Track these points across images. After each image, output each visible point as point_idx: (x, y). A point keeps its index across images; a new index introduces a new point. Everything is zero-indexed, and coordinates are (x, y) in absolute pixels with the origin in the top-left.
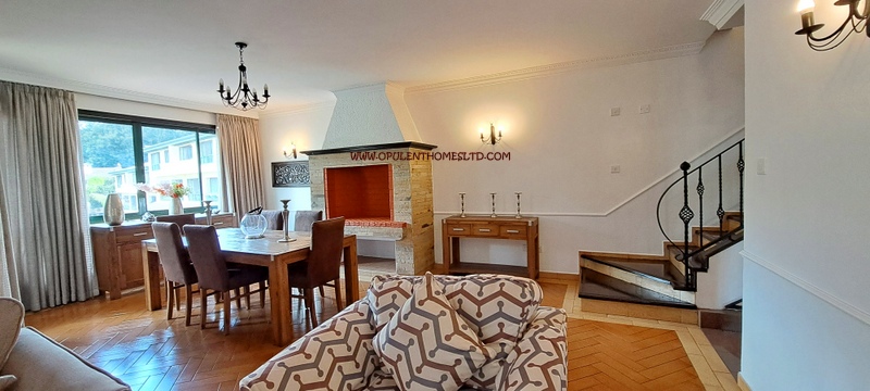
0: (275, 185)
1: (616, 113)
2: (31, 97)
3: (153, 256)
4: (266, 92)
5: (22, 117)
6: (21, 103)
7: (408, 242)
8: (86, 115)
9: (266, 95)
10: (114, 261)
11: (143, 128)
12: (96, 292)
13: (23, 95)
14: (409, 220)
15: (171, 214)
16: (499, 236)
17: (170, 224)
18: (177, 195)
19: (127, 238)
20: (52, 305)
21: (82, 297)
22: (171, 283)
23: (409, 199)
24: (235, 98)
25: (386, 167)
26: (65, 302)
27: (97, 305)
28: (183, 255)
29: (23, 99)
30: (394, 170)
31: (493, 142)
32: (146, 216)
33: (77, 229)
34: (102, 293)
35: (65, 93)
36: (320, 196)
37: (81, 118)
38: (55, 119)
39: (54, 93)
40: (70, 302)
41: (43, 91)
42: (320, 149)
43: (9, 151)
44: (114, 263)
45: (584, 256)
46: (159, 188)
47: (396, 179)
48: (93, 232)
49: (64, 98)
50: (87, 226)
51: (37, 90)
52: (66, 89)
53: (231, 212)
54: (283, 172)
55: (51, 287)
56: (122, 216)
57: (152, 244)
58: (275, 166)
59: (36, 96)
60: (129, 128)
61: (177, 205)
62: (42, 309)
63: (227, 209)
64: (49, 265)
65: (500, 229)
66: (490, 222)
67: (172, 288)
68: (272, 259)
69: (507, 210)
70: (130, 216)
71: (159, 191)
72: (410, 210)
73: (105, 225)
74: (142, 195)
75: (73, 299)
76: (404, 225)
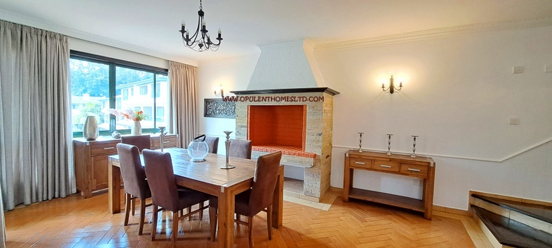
0: (206, 115)
1: (518, 71)
2: (35, 38)
3: (116, 170)
4: (220, 35)
5: (27, 52)
6: (27, 42)
7: (316, 170)
8: (75, 54)
9: (219, 38)
10: (88, 169)
11: (117, 67)
12: (74, 191)
13: (29, 35)
14: (319, 152)
15: (132, 134)
16: (399, 173)
17: (131, 146)
18: (138, 119)
19: (99, 151)
20: (40, 200)
21: (63, 195)
22: (129, 195)
23: (320, 135)
24: (192, 40)
25: (302, 106)
26: (50, 198)
27: (74, 202)
28: (140, 174)
29: (29, 38)
30: (308, 110)
31: (392, 91)
32: (115, 134)
33: (62, 142)
34: (78, 192)
35: (62, 37)
36: (242, 127)
37: (72, 57)
38: (52, 56)
39: (53, 36)
40: (54, 197)
41: (44, 34)
42: (245, 89)
43: (15, 78)
44: (87, 170)
45: (475, 195)
46: (125, 113)
47: (310, 116)
48: (75, 144)
49: (60, 40)
50: (71, 139)
51: (40, 33)
52: (61, 33)
53: (174, 134)
54: (212, 106)
55: (40, 186)
56: (97, 133)
57: (116, 159)
58: (207, 101)
59: (39, 37)
60: (106, 67)
61: (138, 126)
62: (32, 203)
63: (172, 132)
64: (40, 169)
65: (400, 166)
66: (391, 160)
67: (129, 199)
68: (223, 191)
69: (402, 149)
70: (103, 133)
71: (125, 115)
72: (320, 144)
73: (83, 140)
74: (113, 117)
75: (57, 196)
76: (315, 156)
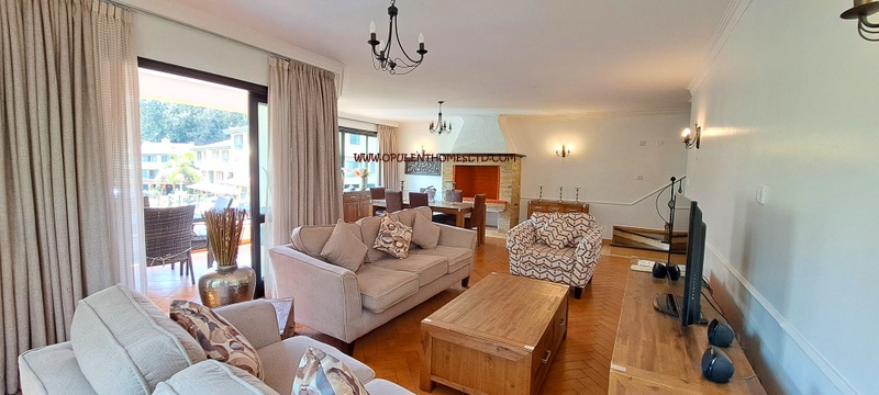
0: (407, 172)
1: (643, 144)
7: (507, 213)
18: (365, 176)
23: (510, 187)
25: (496, 167)
30: (502, 169)
31: (563, 156)
32: (351, 187)
36: (449, 182)
45: (616, 228)
47: (502, 174)
54: (413, 165)
61: (364, 181)
65: (565, 208)
66: (559, 205)
71: (358, 172)
72: (511, 194)
76: (506, 203)
